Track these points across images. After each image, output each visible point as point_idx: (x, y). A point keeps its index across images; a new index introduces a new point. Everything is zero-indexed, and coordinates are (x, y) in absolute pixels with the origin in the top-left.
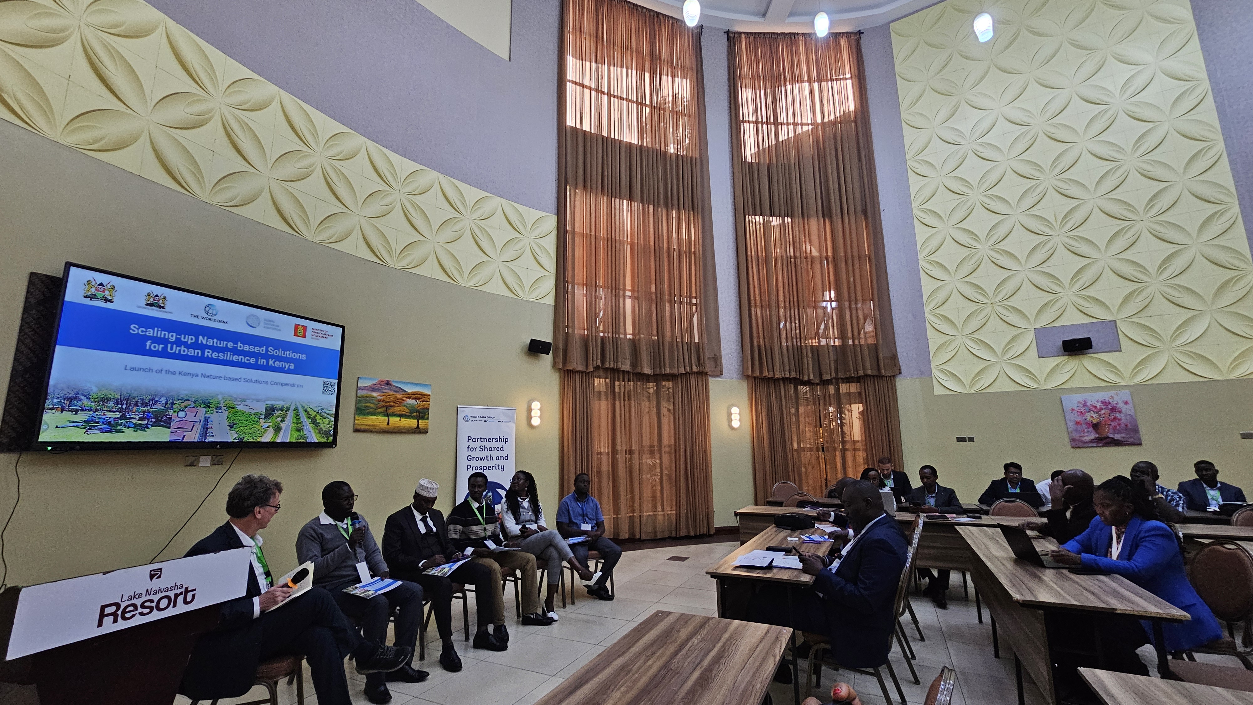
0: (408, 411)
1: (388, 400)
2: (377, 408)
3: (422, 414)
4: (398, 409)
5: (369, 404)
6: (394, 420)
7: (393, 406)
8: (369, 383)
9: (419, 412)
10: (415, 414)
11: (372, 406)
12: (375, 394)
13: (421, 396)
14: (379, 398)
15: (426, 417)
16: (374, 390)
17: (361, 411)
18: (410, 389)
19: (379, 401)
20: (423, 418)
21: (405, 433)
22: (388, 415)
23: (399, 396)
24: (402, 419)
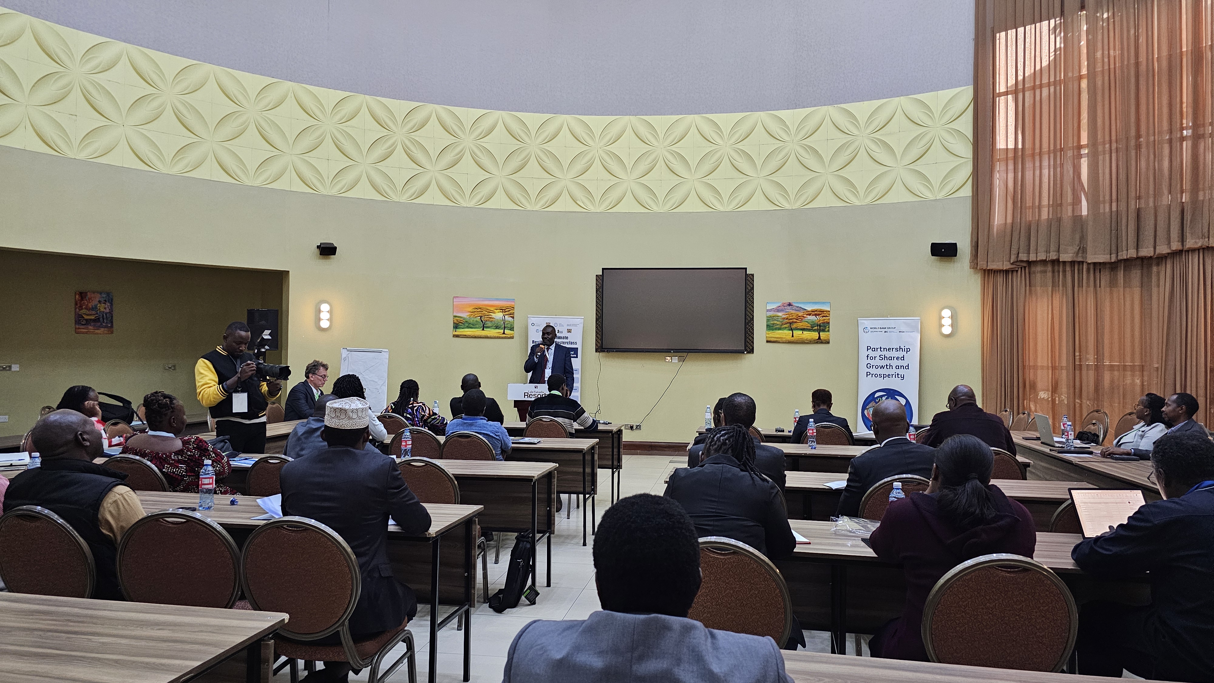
0: (809, 325)
1: (791, 318)
2: (782, 324)
3: (823, 327)
4: (801, 324)
5: (775, 322)
6: (797, 333)
7: (796, 322)
8: (774, 306)
9: (820, 326)
10: (816, 328)
11: (778, 323)
12: (780, 314)
13: (820, 313)
14: (784, 316)
15: (827, 329)
16: (778, 311)
17: (770, 327)
18: (809, 308)
19: (784, 319)
20: (824, 331)
21: (807, 343)
22: (792, 330)
23: (800, 314)
24: (805, 332)
